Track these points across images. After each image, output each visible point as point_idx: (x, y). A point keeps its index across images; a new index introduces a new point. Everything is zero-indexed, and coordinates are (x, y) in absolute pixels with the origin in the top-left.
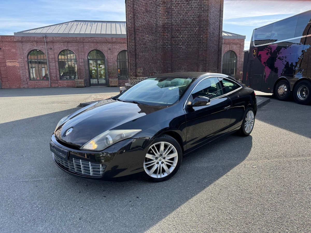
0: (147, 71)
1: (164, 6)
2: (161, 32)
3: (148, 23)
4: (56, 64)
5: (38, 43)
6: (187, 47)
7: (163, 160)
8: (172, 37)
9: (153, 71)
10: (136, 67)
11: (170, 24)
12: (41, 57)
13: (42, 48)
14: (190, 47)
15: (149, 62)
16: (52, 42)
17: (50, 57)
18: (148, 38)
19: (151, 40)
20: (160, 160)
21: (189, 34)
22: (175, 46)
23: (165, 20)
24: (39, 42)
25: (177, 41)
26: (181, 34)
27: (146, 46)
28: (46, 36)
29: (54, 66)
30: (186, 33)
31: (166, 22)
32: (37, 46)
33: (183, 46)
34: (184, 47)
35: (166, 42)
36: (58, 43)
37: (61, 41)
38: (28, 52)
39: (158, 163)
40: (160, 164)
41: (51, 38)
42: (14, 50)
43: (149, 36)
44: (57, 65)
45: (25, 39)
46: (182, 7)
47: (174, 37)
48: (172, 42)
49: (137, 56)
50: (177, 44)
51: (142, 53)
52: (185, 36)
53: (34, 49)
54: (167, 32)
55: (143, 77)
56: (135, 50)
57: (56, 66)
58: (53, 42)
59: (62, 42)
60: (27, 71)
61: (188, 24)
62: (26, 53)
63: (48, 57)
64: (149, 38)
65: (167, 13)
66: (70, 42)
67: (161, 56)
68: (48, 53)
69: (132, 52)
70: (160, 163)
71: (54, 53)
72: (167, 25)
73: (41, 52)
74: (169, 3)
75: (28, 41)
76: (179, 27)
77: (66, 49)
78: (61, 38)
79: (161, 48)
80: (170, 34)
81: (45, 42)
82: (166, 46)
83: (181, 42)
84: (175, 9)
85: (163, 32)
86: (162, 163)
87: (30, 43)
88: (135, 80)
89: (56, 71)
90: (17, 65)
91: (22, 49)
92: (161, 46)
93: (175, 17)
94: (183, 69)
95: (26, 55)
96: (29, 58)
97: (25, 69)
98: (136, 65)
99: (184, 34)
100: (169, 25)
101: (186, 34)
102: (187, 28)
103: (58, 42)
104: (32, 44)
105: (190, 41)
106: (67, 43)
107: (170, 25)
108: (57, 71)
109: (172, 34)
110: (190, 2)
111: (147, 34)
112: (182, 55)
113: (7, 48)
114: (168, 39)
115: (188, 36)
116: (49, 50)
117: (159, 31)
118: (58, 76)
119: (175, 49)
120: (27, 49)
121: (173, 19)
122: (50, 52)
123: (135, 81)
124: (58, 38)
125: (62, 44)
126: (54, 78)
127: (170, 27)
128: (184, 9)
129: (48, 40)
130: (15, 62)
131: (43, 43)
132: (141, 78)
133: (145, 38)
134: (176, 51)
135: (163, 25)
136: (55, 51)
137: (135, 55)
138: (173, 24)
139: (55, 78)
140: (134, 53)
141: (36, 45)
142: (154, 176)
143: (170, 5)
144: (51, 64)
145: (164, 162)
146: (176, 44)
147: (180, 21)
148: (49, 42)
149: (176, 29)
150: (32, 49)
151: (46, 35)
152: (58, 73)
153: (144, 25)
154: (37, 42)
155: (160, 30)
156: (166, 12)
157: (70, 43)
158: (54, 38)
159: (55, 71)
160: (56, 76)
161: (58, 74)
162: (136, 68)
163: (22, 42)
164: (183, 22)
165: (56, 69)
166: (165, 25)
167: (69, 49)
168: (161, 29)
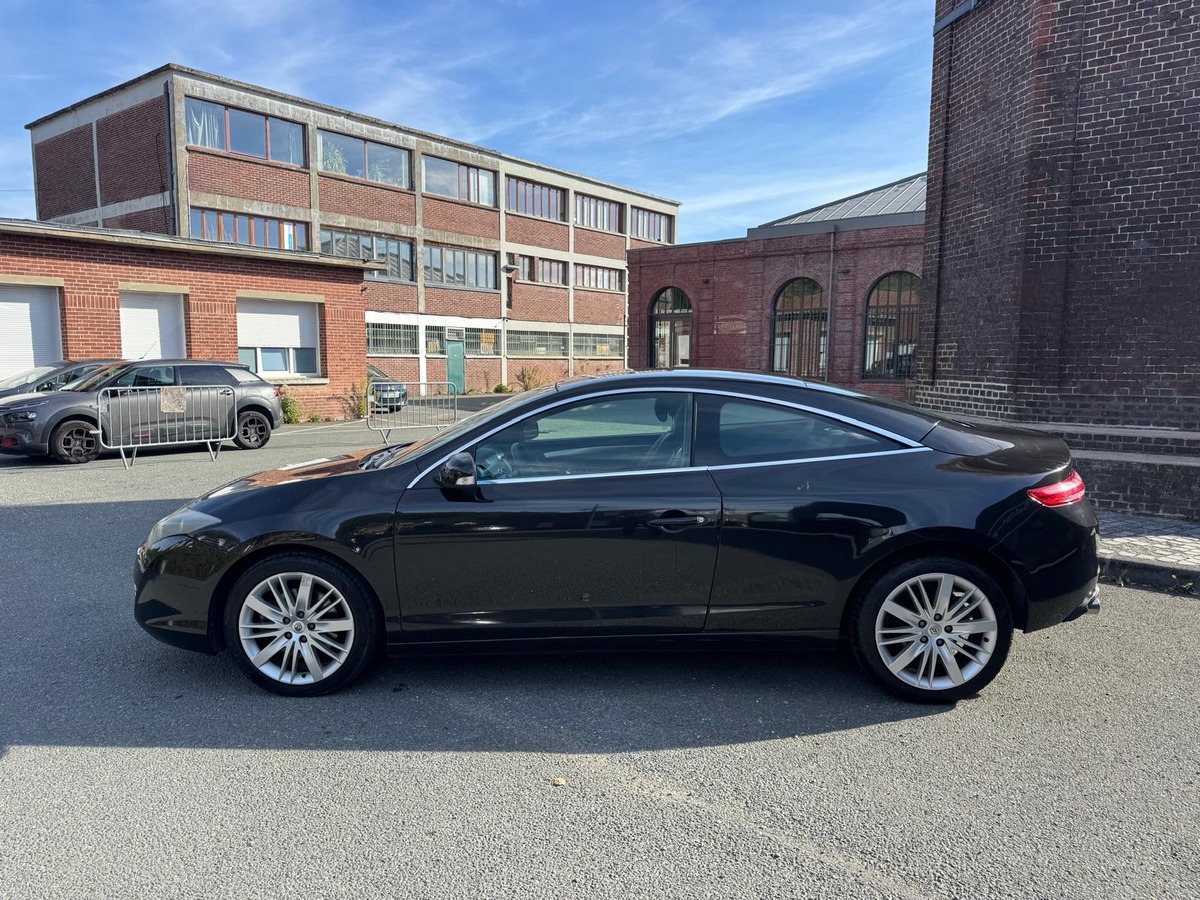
0: (968, 353)
1: (1040, 72)
2: (1023, 187)
3: (985, 153)
4: (854, 325)
5: (811, 256)
6: (1157, 243)
7: (307, 633)
8: (1074, 203)
9: (986, 353)
10: (936, 336)
11: (1067, 143)
12: (811, 303)
13: (821, 270)
14: (1176, 242)
15: (978, 317)
16: (853, 249)
17: (841, 301)
18: (983, 213)
19: (990, 225)
20: (298, 630)
21: (1175, 178)
22: (1092, 240)
23: (1042, 132)
24: (812, 253)
25: (1103, 216)
26: (1128, 183)
27: (973, 249)
28: (836, 229)
29: (847, 332)
30: (1159, 171)
31: (1045, 139)
32: (805, 266)
33: (1138, 237)
34: (1141, 244)
35: (1041, 228)
36: (874, 250)
37: (884, 244)
38: (777, 287)
39: (288, 636)
40: (294, 642)
41: (852, 235)
42: (739, 285)
43: (984, 208)
44: (858, 327)
45: (773, 248)
46: (1139, 54)
47: (1089, 202)
48: (1076, 225)
49: (944, 292)
50: (1102, 232)
51: (961, 277)
52: (1148, 189)
53: (796, 276)
54: (1048, 183)
55: (955, 378)
56: (940, 268)
57: (853, 332)
58: (857, 249)
59: (885, 247)
60: (765, 348)
61: (1172, 130)
62: (771, 289)
63: (834, 303)
64: (985, 214)
65: (1055, 99)
66: (915, 244)
67: (1015, 288)
68: (835, 288)
69: (931, 275)
70: (296, 637)
71: (855, 286)
72: (1048, 153)
73: (812, 285)
74: (1069, 51)
75: (780, 253)
76: (1116, 153)
77: (898, 269)
78: (884, 231)
79: (1017, 253)
80: (1061, 189)
81: (829, 251)
82: (1039, 243)
83: (1122, 222)
84: (1100, 71)
85: (1029, 186)
86: (303, 639)
87: (785, 258)
88: (927, 389)
89: (853, 350)
90: (742, 329)
91: (762, 278)
92: (1019, 245)
93: (1098, 109)
94: (1130, 346)
95: (770, 297)
96: (778, 308)
97: (762, 340)
98: (937, 330)
99: (1145, 181)
100: (1058, 152)
101: (1156, 180)
102: (1168, 147)
103: (873, 246)
104: (793, 260)
105: (1179, 209)
106: (902, 248)
107: (1064, 151)
108: (857, 347)
109: (1074, 188)
110: (1192, 17)
111: (978, 202)
112: (1131, 283)
113: (723, 279)
114: (1054, 212)
115: (1171, 186)
116: (841, 277)
117: (1016, 181)
118: (856, 367)
119: (1092, 255)
120: (777, 279)
121: (1089, 119)
122: (841, 285)
123: (929, 395)
124: (874, 233)
125: (885, 252)
126: (840, 372)
127: (1061, 159)
128: (1151, 61)
129: (842, 242)
130: (739, 320)
131: (826, 255)
132: (948, 381)
133: (972, 217)
134: (1093, 262)
135: (1031, 156)
136: (861, 279)
137: (939, 286)
138: (1087, 142)
139: (847, 374)
140: (935, 281)
141: (801, 264)
142: (272, 672)
143: (1071, 59)
144: (837, 324)
145: (309, 638)
146: (1094, 232)
147: (1127, 121)
148: (842, 250)
149: (1098, 163)
150: (789, 278)
151: (836, 227)
152: (859, 356)
153: (975, 165)
154: (807, 253)
155: (1018, 176)
156: (1049, 93)
157: (913, 248)
158: (863, 233)
159: (847, 348)
160: (851, 369)
161: (858, 360)
162: (936, 342)
163: (765, 257)
164: (1141, 126)
165: (853, 341)
166: (1040, 154)
167: (909, 269)
168: (1022, 173)
